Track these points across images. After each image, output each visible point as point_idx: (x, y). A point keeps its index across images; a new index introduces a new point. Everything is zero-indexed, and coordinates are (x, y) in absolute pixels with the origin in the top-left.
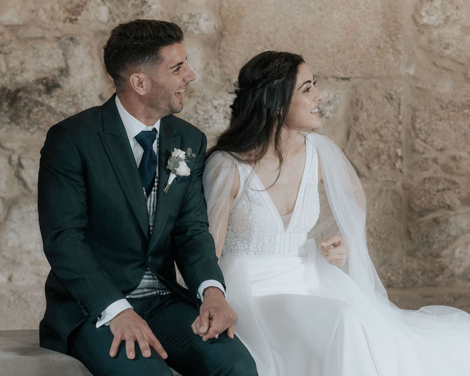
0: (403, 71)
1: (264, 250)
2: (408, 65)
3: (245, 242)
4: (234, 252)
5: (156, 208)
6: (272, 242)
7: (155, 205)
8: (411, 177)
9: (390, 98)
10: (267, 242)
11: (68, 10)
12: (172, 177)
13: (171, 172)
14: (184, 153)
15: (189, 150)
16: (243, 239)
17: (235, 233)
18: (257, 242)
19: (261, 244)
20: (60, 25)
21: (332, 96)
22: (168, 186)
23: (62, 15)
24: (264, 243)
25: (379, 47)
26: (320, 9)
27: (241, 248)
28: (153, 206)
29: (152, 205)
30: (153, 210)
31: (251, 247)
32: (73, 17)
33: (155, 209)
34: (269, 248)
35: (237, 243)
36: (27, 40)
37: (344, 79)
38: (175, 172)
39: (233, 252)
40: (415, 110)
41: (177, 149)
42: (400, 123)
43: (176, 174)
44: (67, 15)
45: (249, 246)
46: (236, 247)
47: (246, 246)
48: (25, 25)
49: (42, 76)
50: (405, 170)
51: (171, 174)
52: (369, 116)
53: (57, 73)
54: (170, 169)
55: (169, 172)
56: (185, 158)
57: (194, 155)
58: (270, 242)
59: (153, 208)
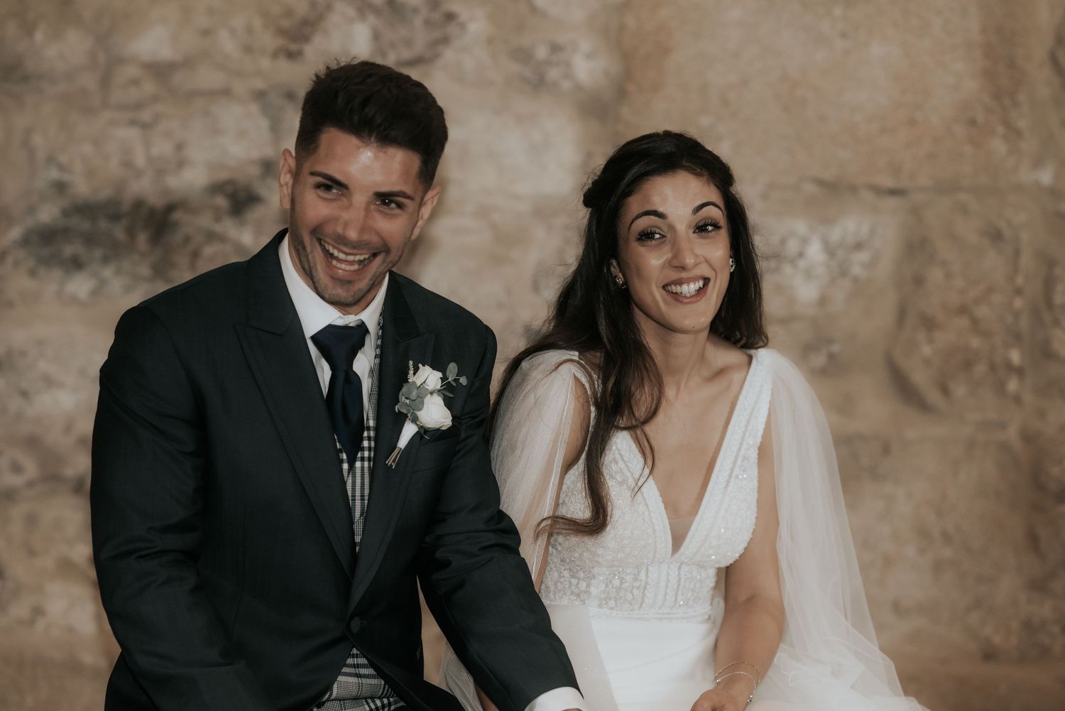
0: (1026, 175)
1: (621, 597)
2: (1038, 163)
3: (581, 575)
4: (555, 595)
5: (368, 500)
6: (641, 581)
7: (367, 492)
8: (1042, 414)
9: (996, 236)
10: (629, 578)
11: (282, 32)
12: (409, 431)
13: (408, 419)
14: (440, 375)
15: (452, 368)
16: (578, 568)
17: (560, 551)
18: (607, 579)
19: (616, 582)
20: (266, 63)
21: (865, 229)
22: (396, 451)
23: (269, 41)
24: (622, 581)
25: (973, 122)
26: (844, 35)
27: (570, 587)
28: (362, 496)
29: (358, 493)
30: (362, 505)
31: (592, 589)
32: (294, 47)
33: (366, 502)
34: (633, 595)
35: (564, 576)
36: (191, 95)
37: (894, 192)
38: (415, 420)
39: (552, 597)
40: (1051, 263)
41: (424, 366)
42: (1018, 292)
43: (417, 425)
44: (280, 42)
45: (588, 586)
46: (559, 584)
47: (583, 585)
48: (188, 63)
49: (223, 176)
50: (1028, 397)
51: (406, 424)
52: (948, 276)
53: (255, 171)
54: (404, 411)
55: (400, 419)
56: (441, 387)
57: (463, 381)
58: (637, 580)
59: (362, 500)
